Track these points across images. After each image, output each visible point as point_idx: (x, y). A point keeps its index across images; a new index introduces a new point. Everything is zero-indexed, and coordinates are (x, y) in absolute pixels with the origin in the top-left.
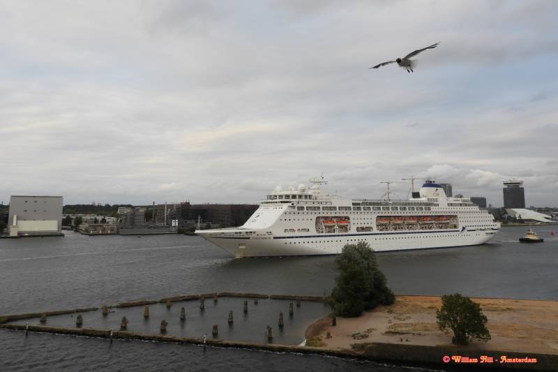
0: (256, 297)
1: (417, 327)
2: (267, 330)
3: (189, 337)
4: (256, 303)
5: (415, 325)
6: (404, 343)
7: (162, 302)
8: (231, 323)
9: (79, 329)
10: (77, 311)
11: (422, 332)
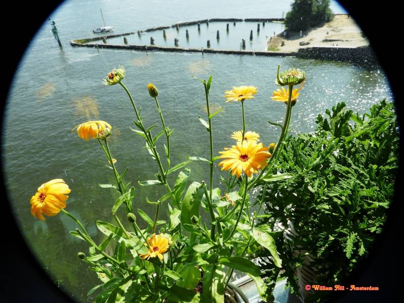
0: (234, 21)
1: (346, 36)
2: (242, 41)
3: (192, 48)
4: (235, 24)
5: (345, 35)
6: (335, 47)
7: (173, 27)
8: (218, 38)
9: (126, 45)
10: (123, 35)
11: (349, 40)
